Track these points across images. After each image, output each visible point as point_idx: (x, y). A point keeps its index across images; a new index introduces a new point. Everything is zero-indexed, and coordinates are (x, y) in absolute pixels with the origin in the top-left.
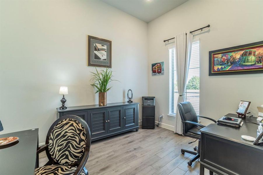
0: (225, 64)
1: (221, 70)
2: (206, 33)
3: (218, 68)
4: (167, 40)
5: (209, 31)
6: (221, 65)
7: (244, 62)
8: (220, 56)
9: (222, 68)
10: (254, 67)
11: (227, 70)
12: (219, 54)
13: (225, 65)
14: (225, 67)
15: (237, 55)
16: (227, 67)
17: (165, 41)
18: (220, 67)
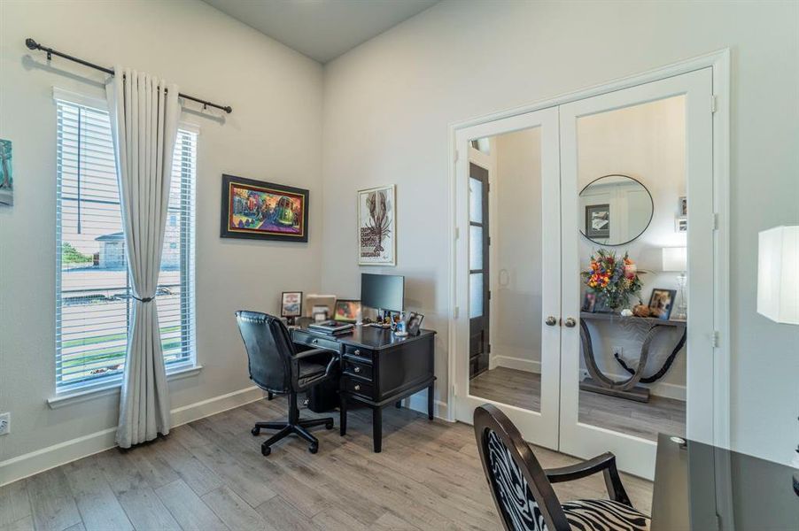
0: (254, 214)
1: (246, 227)
2: (215, 122)
3: (241, 222)
4: (44, 49)
5: (222, 121)
6: (246, 215)
7: (281, 218)
8: (245, 193)
9: (247, 221)
10: (291, 231)
11: (257, 228)
12: (243, 188)
13: (254, 218)
14: (253, 222)
15: (272, 202)
16: (256, 222)
17: (31, 44)
18: (244, 219)
